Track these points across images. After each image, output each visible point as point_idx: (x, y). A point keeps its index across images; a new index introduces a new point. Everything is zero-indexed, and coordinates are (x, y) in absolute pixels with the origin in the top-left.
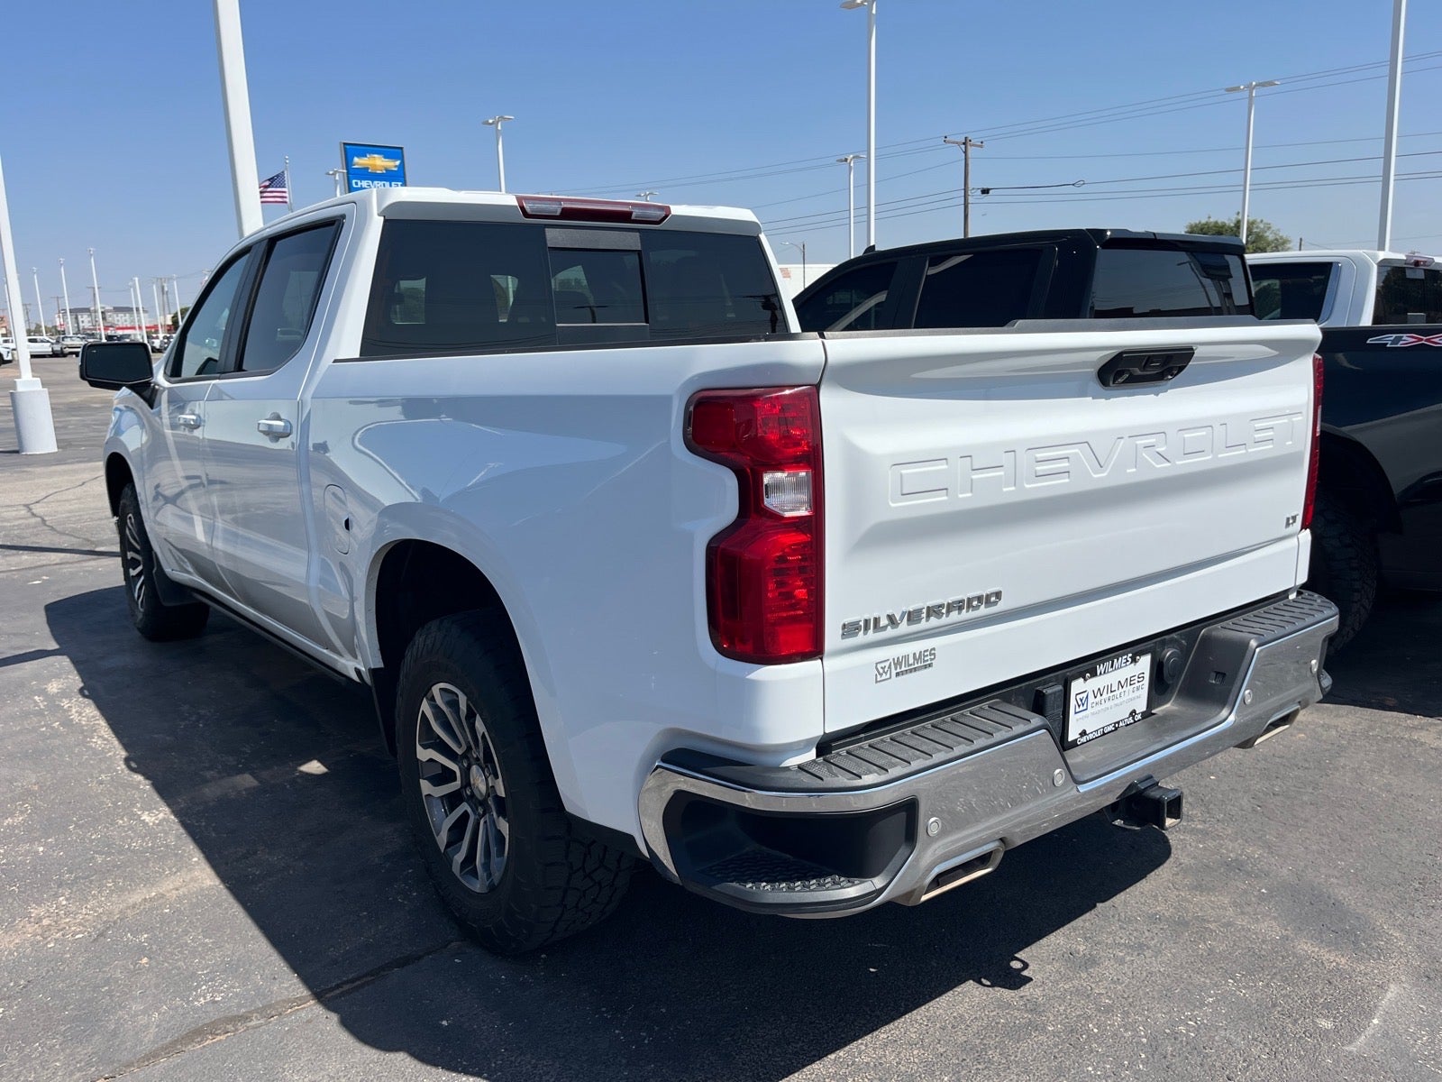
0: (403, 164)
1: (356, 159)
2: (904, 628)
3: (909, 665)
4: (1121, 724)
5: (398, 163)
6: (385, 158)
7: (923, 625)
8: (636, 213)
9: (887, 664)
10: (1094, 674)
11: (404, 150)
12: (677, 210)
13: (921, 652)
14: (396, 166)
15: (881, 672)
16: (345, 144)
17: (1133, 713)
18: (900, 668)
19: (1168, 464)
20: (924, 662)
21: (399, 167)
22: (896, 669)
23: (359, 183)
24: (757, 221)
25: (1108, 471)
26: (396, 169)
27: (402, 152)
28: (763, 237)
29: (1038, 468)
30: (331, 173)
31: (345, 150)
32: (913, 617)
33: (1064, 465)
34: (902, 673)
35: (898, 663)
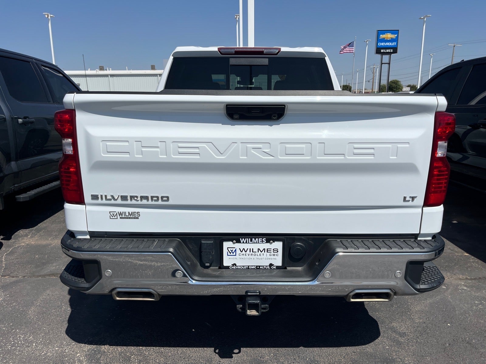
0: (398, 36)
1: (381, 36)
2: (119, 201)
3: (126, 216)
4: (261, 267)
5: (396, 35)
6: (392, 34)
7: (129, 202)
8: (265, 51)
9: (115, 213)
10: (240, 242)
11: (399, 31)
12: (283, 49)
13: (132, 212)
14: (395, 37)
15: (113, 216)
16: (378, 30)
17: (271, 265)
18: (122, 216)
19: (272, 158)
20: (134, 216)
21: (396, 37)
22: (120, 216)
23: (381, 44)
24: (323, 52)
25: (226, 156)
26: (395, 38)
27: (399, 32)
28: (327, 59)
29: (179, 150)
30: (366, 41)
31: (378, 32)
32: (124, 198)
33: (197, 151)
34: (123, 218)
35: (120, 214)
